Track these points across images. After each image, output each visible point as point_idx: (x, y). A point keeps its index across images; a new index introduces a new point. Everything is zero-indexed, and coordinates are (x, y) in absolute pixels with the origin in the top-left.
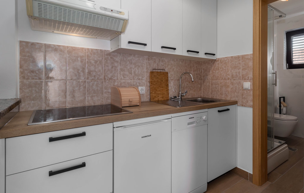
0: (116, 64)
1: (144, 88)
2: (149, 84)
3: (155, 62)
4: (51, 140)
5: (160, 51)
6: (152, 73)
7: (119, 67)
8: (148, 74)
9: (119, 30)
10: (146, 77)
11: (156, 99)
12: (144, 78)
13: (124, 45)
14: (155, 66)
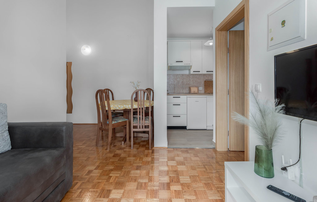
0: (190, 79)
1: (202, 88)
2: (204, 86)
3: (207, 77)
4: (173, 97)
5: (206, 73)
6: (205, 81)
7: (191, 80)
8: (204, 82)
9: (190, 68)
10: (203, 83)
11: (207, 92)
12: (202, 84)
13: (192, 73)
14: (207, 78)
